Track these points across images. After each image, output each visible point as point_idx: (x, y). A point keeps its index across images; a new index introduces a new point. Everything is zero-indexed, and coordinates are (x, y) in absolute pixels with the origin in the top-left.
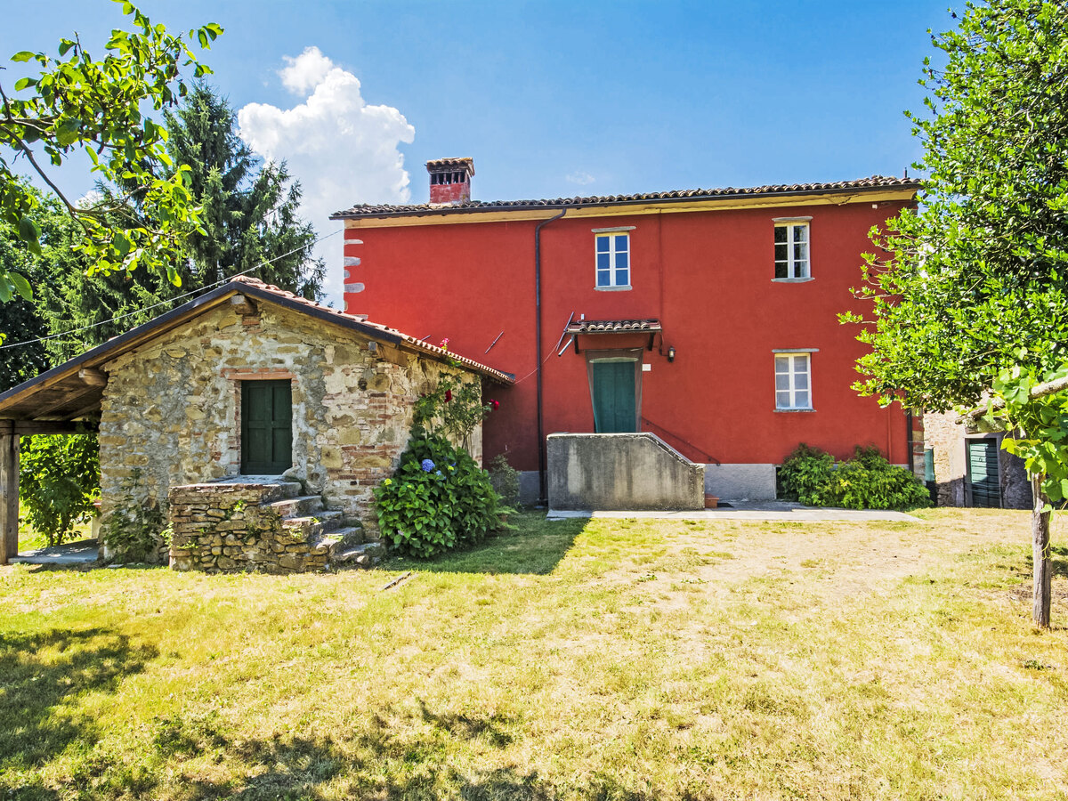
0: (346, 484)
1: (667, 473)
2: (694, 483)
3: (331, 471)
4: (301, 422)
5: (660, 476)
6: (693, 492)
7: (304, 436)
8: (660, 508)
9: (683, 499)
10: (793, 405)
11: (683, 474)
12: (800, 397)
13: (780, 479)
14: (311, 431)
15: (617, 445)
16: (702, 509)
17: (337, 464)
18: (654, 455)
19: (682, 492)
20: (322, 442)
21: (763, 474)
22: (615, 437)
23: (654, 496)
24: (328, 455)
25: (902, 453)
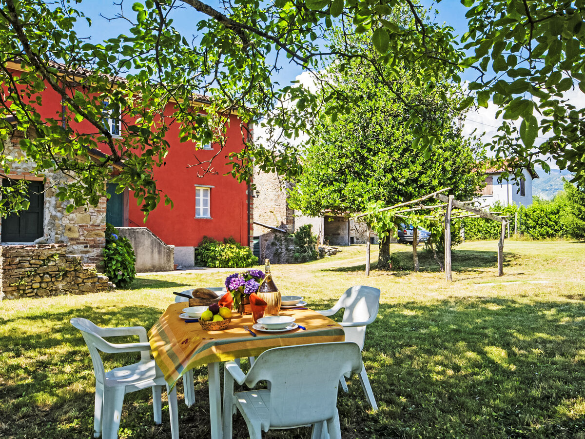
0: (81, 247)
1: (156, 250)
2: (169, 256)
3: (72, 239)
4: (52, 209)
5: (152, 252)
6: (169, 261)
7: (54, 218)
8: (152, 271)
9: (163, 265)
10: (202, 216)
11: (164, 251)
12: (205, 211)
13: (196, 255)
14: (59, 214)
15: (129, 234)
16: (173, 270)
17: (76, 235)
18: (149, 240)
19: (163, 261)
20: (66, 222)
21: (188, 252)
22: (128, 229)
23: (149, 265)
24: (70, 230)
25: (245, 240)
